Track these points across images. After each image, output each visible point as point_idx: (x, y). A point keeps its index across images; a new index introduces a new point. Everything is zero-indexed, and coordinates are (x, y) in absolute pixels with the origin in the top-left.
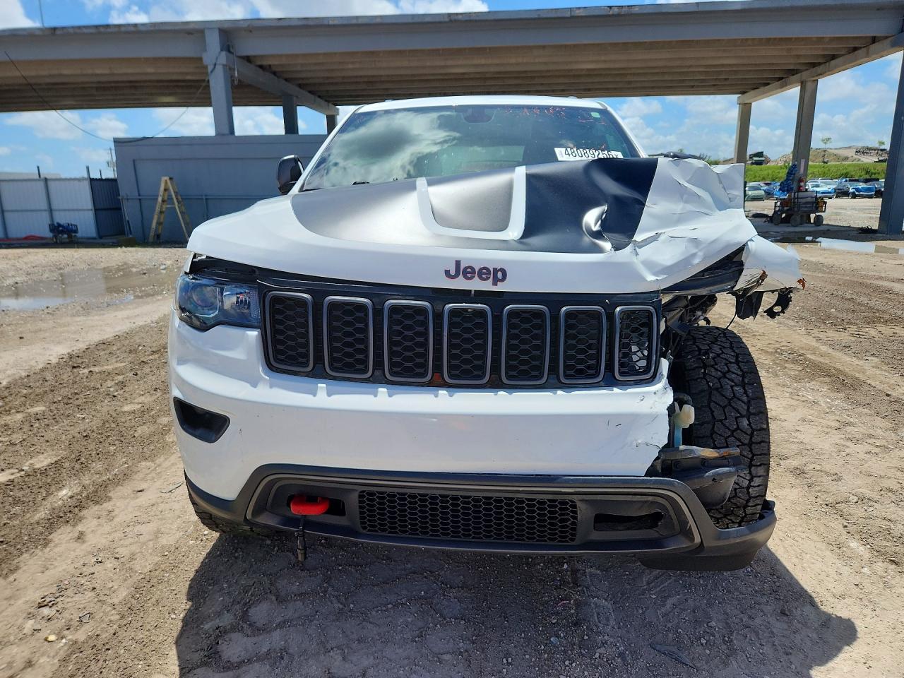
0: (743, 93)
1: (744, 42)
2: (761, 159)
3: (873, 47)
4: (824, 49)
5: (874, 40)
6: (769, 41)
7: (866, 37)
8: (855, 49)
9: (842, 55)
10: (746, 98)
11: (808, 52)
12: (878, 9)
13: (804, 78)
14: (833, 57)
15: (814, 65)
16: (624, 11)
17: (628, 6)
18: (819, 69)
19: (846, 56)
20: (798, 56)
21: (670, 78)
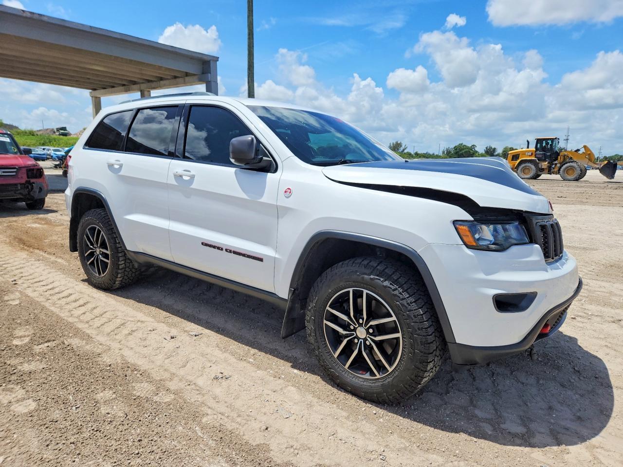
0: (94, 90)
1: (116, 58)
2: (65, 132)
3: (187, 79)
4: (159, 73)
5: (187, 74)
6: (131, 62)
7: (183, 72)
8: (175, 77)
9: (168, 79)
10: (97, 93)
11: (150, 73)
12: (191, 59)
13: (142, 88)
14: (161, 79)
15: (149, 81)
16: (35, 17)
17: (39, 14)
18: (153, 85)
19: (170, 80)
20: (142, 74)
21: (49, 71)
